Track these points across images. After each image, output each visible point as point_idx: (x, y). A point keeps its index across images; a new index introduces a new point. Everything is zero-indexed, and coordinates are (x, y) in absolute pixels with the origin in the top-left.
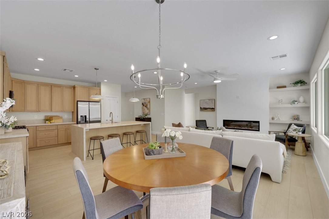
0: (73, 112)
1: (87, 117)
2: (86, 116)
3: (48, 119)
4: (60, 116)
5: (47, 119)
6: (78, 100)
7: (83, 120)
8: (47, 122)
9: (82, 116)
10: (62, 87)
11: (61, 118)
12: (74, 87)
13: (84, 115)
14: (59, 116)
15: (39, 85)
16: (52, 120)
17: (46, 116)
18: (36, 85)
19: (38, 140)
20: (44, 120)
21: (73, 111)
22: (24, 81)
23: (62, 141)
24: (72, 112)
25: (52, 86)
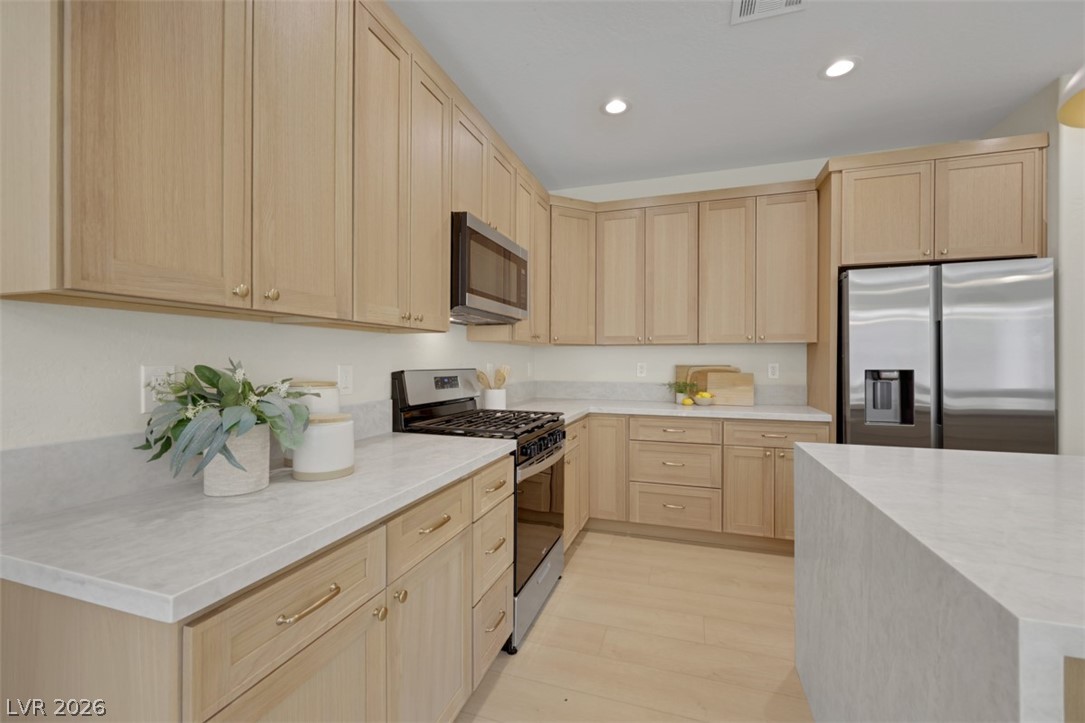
0: (811, 347)
1: (924, 379)
2: (906, 377)
3: (688, 385)
4: (744, 370)
5: (682, 380)
6: (845, 262)
7: (887, 405)
8: (681, 397)
9: (874, 375)
10: (750, 203)
11: (748, 379)
12: (821, 186)
13: (891, 364)
14: (736, 371)
15: (645, 212)
16: (705, 391)
17: (679, 368)
18: (637, 213)
19: (635, 489)
20: (670, 385)
21: (815, 341)
22: (595, 205)
23: (748, 519)
24: (805, 349)
25: (700, 205)
